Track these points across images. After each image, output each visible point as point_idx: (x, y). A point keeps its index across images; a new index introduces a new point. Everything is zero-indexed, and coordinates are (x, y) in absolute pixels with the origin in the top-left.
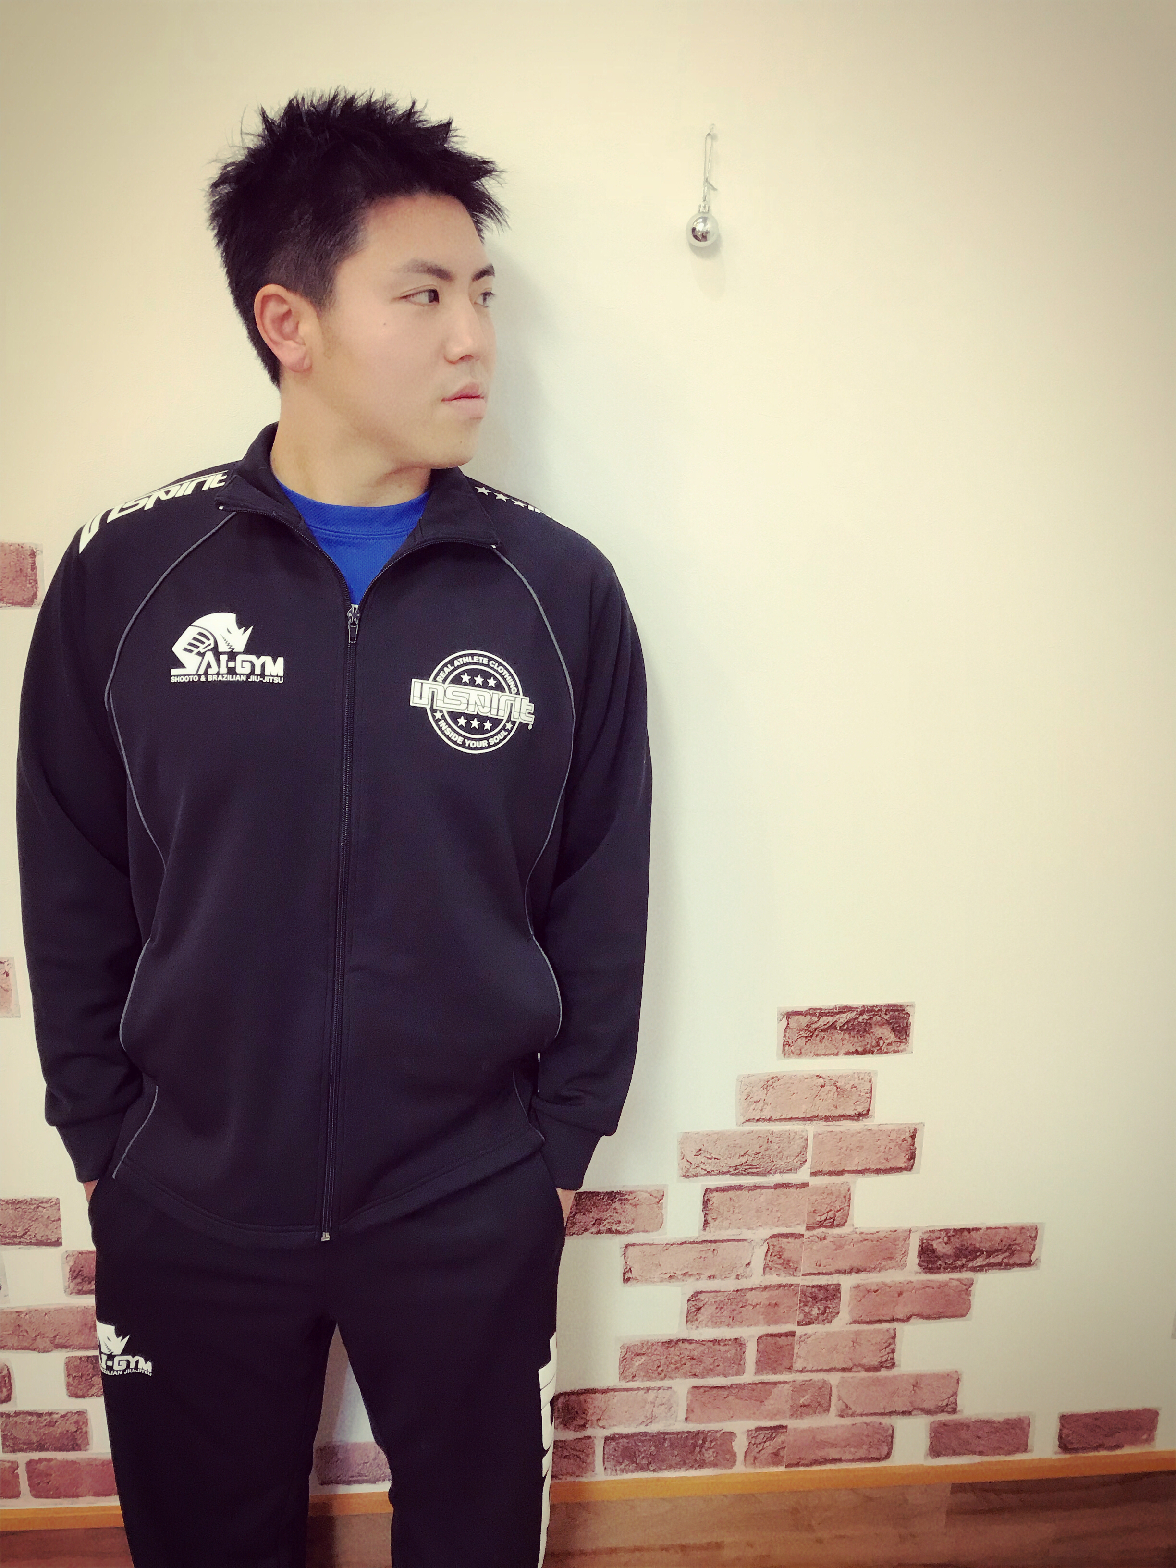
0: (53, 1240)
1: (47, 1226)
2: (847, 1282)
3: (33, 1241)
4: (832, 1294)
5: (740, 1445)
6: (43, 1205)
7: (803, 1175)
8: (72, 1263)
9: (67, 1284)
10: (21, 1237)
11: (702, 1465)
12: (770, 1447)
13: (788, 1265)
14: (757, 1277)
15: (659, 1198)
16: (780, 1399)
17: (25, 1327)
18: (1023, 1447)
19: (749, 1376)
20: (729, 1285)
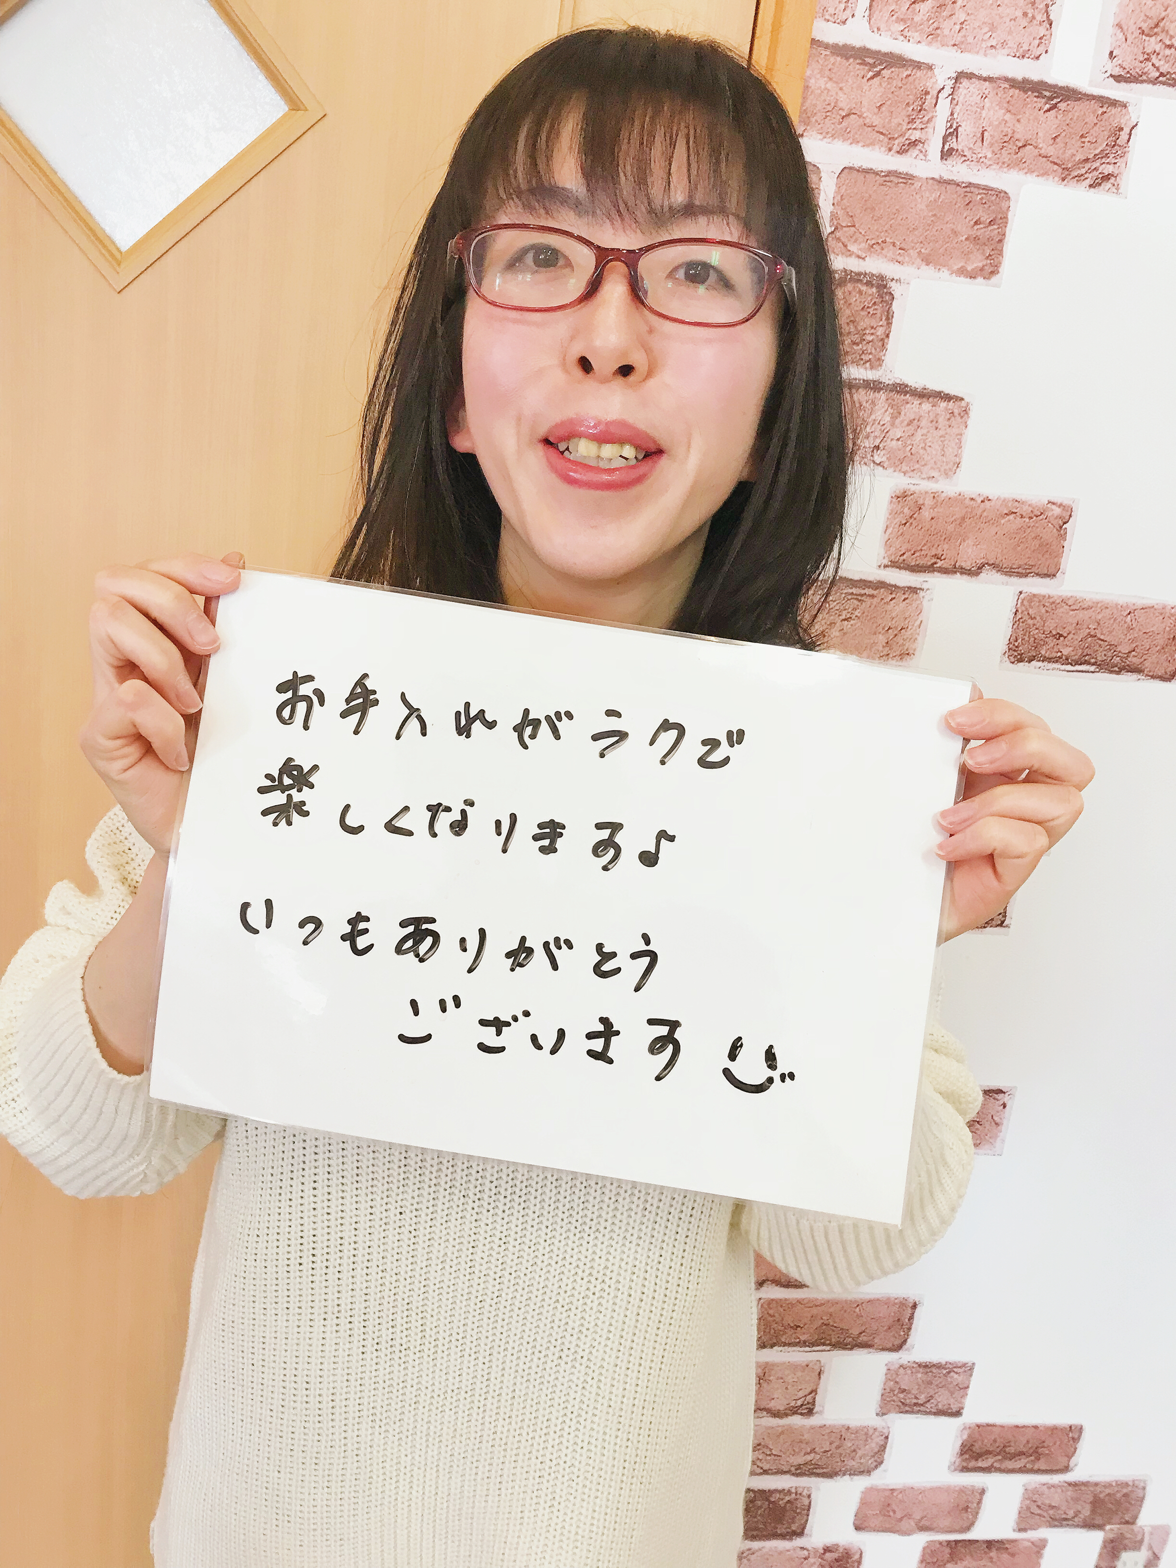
0: (954, 1410)
1: (952, 1393)
3: (933, 1410)
6: (955, 1370)
8: (965, 1437)
9: (953, 1460)
10: (922, 1405)
17: (894, 1507)
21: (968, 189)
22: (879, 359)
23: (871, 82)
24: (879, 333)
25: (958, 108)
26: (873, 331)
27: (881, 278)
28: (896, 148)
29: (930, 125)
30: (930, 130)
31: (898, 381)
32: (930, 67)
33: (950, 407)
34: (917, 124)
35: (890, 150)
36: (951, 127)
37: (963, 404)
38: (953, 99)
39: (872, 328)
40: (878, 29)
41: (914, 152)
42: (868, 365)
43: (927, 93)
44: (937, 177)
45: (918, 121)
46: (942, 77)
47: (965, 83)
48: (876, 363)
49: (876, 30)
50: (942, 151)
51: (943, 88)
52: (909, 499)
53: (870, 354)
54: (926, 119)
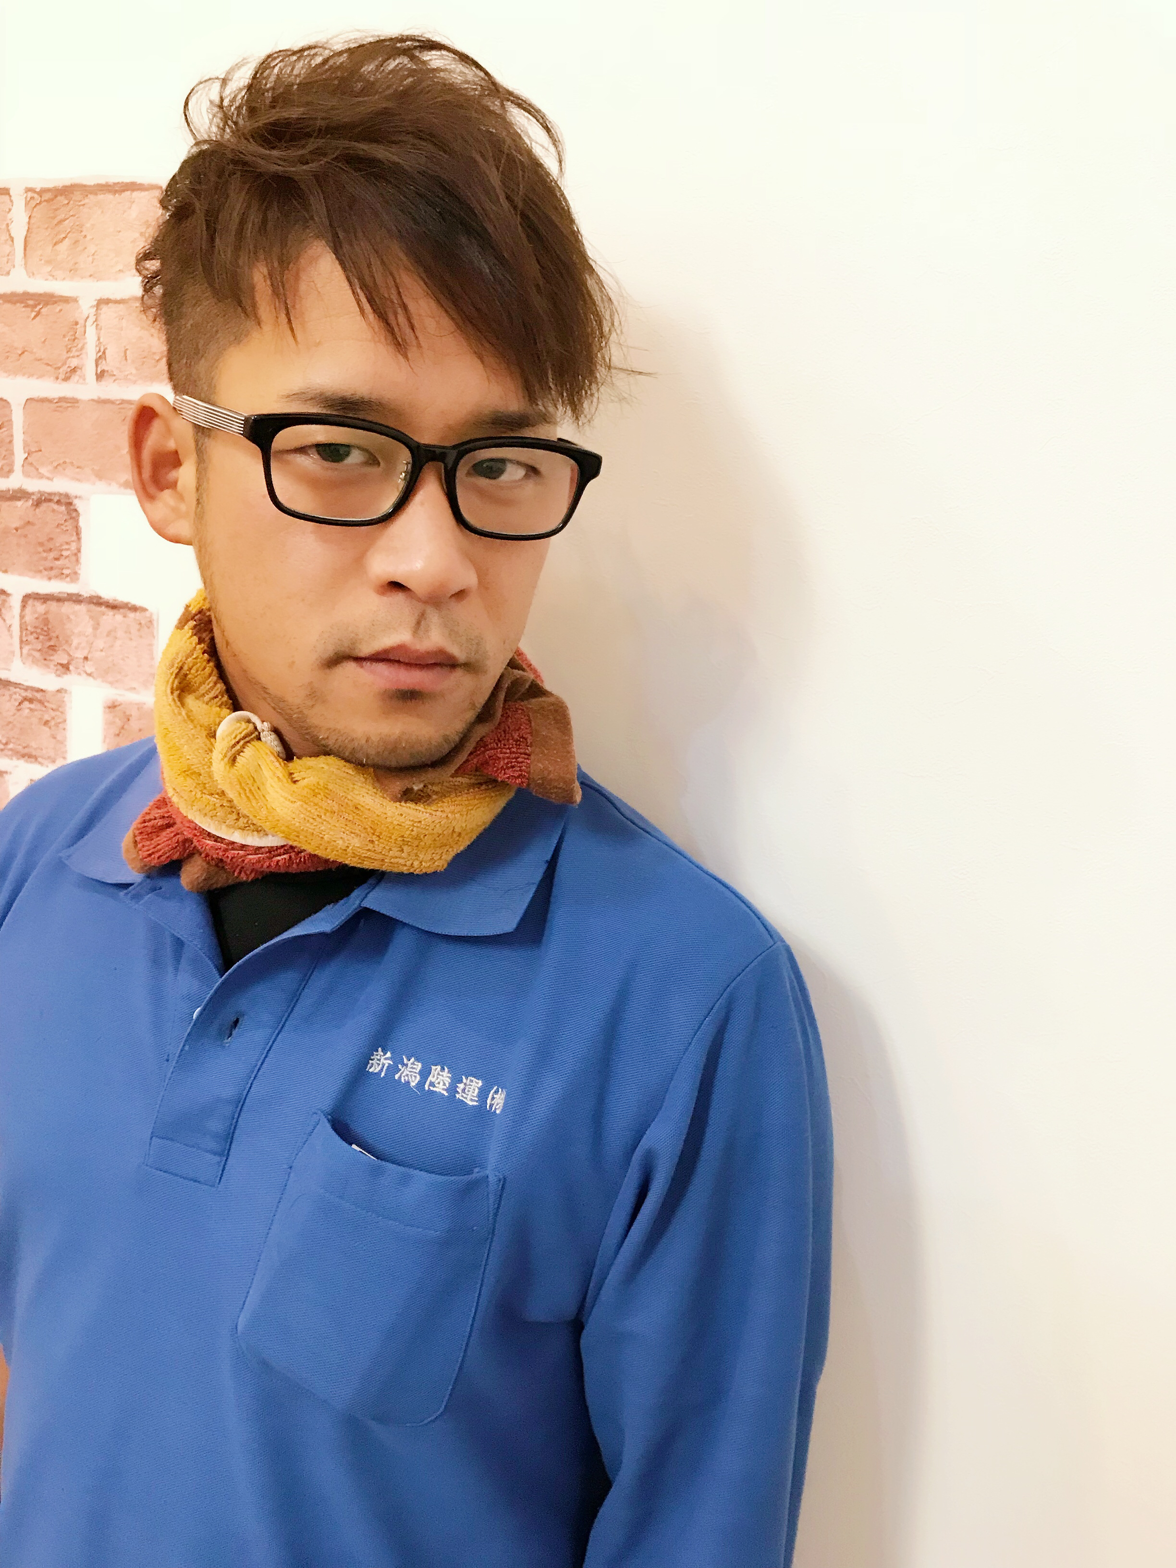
21: (121, 406)
22: (76, 573)
23: (34, 321)
24: (73, 548)
25: (102, 332)
26: (67, 547)
27: (67, 496)
28: (62, 376)
29: (84, 351)
30: (83, 356)
31: (94, 594)
32: (75, 300)
33: (137, 618)
34: (74, 353)
35: (57, 378)
36: (99, 351)
37: (147, 614)
38: (97, 325)
39: (67, 543)
40: (33, 274)
41: (75, 378)
42: (68, 579)
43: (77, 323)
44: (95, 398)
45: (74, 349)
46: (86, 306)
47: (104, 308)
48: (74, 576)
49: (31, 275)
50: (96, 374)
51: (88, 318)
52: (118, 708)
53: (68, 568)
54: (80, 346)
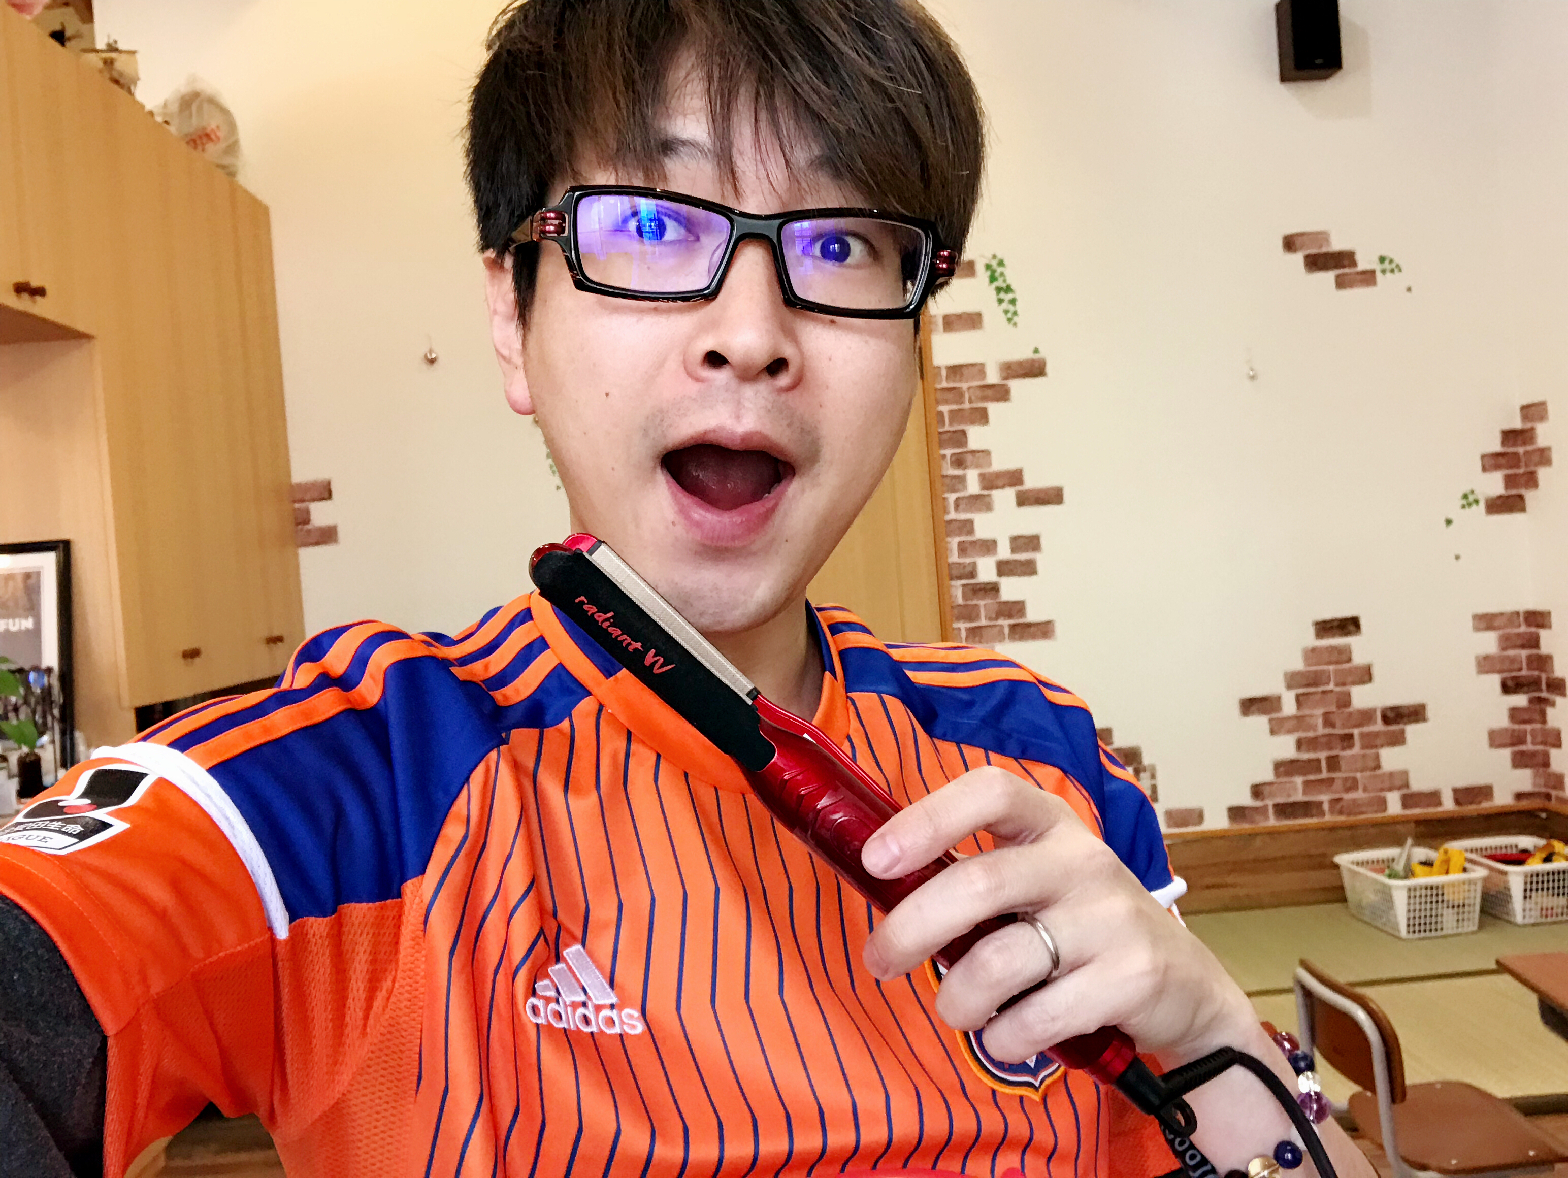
2: (1356, 732)
4: (1350, 737)
5: (1326, 807)
7: (1331, 686)
11: (1312, 816)
12: (1338, 807)
13: (1333, 725)
14: (1321, 730)
15: (1279, 698)
16: (1338, 785)
18: (1439, 804)
19: (1324, 775)
20: (1311, 734)
21: (977, 408)
22: (967, 446)
25: (970, 394)
30: (965, 399)
31: (974, 449)
33: (986, 453)
36: (969, 397)
37: (989, 451)
38: (968, 392)
40: (949, 383)
41: (963, 404)
44: (969, 407)
45: (962, 398)
50: (969, 402)
